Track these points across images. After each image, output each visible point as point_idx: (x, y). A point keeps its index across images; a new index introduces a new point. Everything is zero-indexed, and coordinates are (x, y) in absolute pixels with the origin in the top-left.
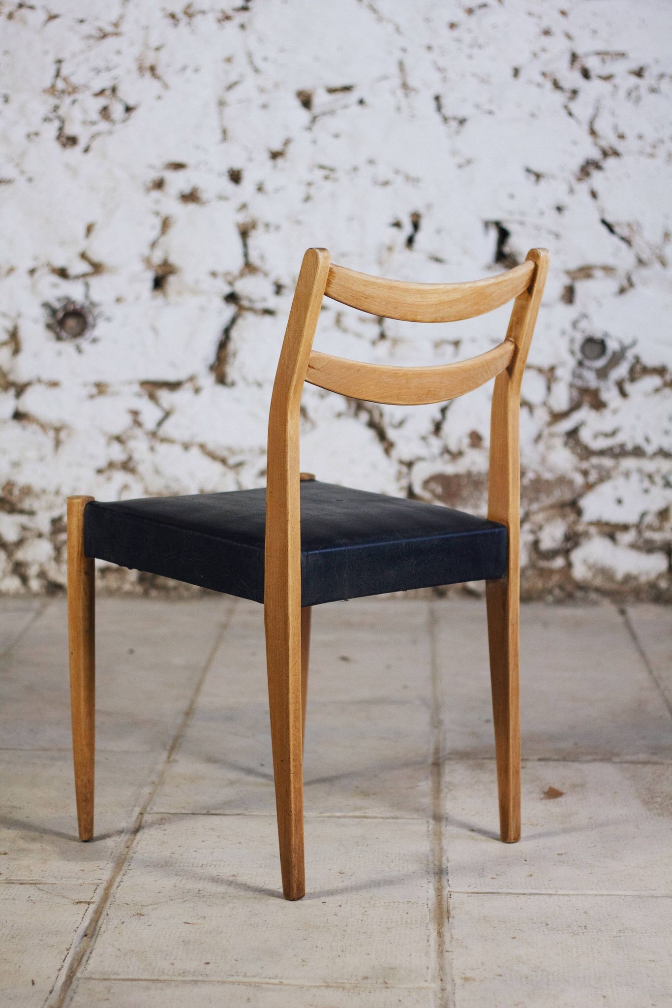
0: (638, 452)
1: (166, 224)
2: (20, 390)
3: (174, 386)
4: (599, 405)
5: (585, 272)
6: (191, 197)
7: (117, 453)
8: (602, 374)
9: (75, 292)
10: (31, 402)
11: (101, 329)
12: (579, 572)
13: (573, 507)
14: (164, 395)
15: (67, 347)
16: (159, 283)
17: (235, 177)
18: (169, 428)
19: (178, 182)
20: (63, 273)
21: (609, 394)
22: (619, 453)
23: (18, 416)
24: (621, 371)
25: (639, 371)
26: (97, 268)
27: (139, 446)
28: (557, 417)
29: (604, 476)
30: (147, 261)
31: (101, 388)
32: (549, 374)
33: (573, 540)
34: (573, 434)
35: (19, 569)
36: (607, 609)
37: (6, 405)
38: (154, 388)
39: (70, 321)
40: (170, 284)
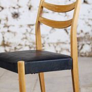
2: (8, 27)
3: (33, 25)
7: (24, 36)
10: (10, 29)
11: (21, 16)
14: (31, 26)
15: (15, 20)
16: (30, 9)
20: (14, 8)
23: (8, 31)
26: (20, 7)
30: (27, 5)
31: (21, 26)
37: (6, 29)
38: (29, 25)
39: (16, 15)
40: (32, 8)
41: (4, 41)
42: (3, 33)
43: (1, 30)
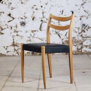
0: (89, 37)
1: (34, 12)
2: (17, 32)
3: (35, 31)
4: (84, 32)
5: (82, 16)
6: (37, 9)
7: (29, 39)
8: (85, 28)
9: (23, 20)
10: (19, 33)
11: (27, 25)
12: (83, 51)
13: (82, 43)
14: (34, 32)
15: (23, 27)
16: (33, 19)
17: (42, 7)
18: (35, 36)
19: (35, 8)
20: (22, 18)
21: (86, 31)
22: (87, 37)
24: (87, 28)
25: (89, 28)
26: (26, 18)
27: (31, 38)
28: (79, 33)
29: (85, 40)
30: (32, 17)
31: (27, 32)
32: (79, 28)
33: (82, 47)
34: (82, 35)
35: (18, 53)
36: (86, 55)
37: (16, 34)
38: (33, 31)
39: (23, 24)
40: (35, 19)
41: (14, 42)
42: (13, 36)
43: (12, 35)
